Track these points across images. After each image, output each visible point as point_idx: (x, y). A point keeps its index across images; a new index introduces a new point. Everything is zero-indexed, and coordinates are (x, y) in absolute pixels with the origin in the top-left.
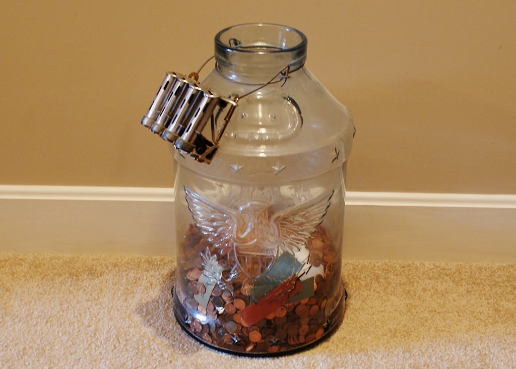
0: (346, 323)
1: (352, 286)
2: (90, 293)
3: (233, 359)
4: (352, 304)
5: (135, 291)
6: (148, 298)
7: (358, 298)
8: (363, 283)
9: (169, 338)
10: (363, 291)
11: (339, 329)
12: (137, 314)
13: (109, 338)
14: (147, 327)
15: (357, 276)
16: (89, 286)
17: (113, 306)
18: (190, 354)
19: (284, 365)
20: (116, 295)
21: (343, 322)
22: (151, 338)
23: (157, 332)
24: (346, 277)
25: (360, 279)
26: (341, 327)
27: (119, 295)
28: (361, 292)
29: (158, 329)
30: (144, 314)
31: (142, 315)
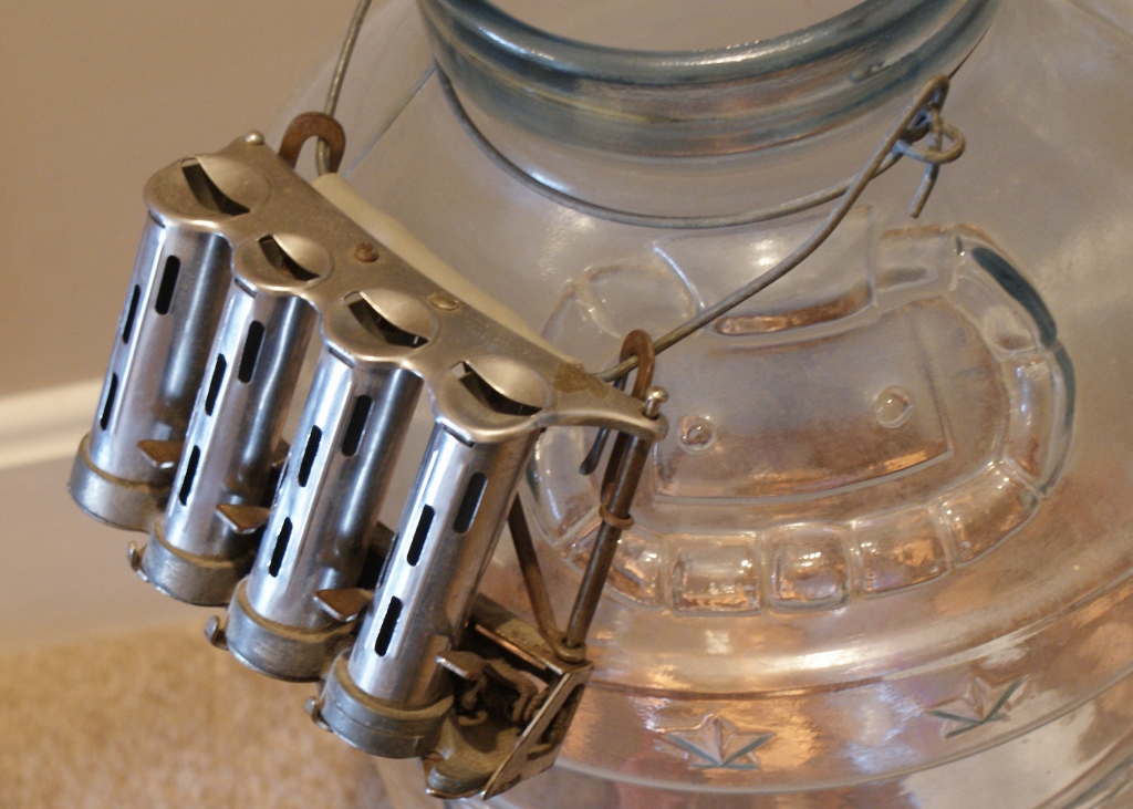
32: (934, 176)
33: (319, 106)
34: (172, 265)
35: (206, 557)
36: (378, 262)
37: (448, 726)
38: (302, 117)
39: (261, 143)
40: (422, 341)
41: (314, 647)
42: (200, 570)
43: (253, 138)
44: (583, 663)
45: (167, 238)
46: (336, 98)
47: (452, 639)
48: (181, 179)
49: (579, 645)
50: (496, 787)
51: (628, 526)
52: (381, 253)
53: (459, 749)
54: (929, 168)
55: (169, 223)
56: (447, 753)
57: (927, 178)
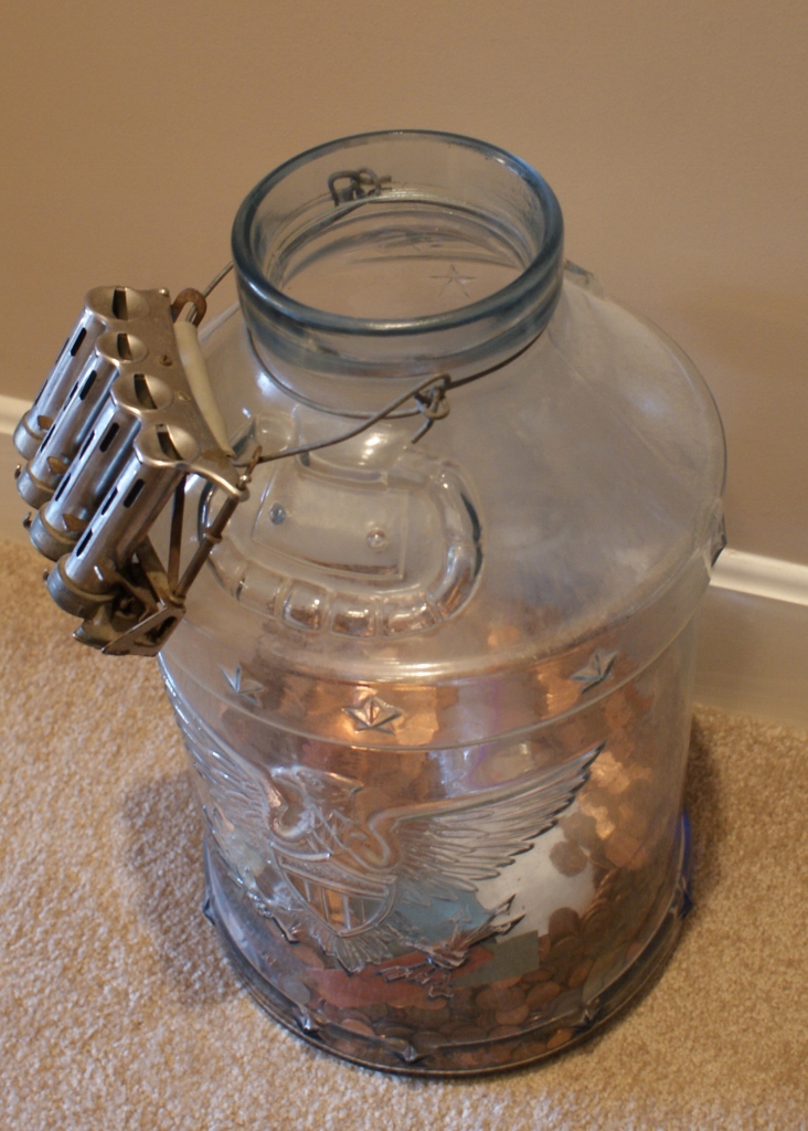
0: (670, 987)
1: (739, 838)
2: (36, 712)
3: (303, 1057)
4: (711, 912)
5: (150, 726)
6: (173, 764)
7: (739, 893)
8: (774, 832)
9: (166, 932)
10: (762, 868)
11: (641, 1009)
12: (124, 817)
13: (19, 893)
14: (130, 874)
15: (766, 803)
16: (45, 686)
17: (75, 773)
18: (198, 1009)
19: (431, 1118)
20: (96, 736)
21: (663, 980)
22: (124, 919)
23: (147, 898)
24: (733, 799)
25: (770, 815)
26: (649, 1000)
27: (105, 736)
28: (755, 869)
29: (153, 885)
30: (139, 822)
31: (133, 826)
32: (430, 425)
33: (202, 289)
34: (83, 332)
35: (41, 483)
36: (171, 367)
37: (102, 609)
38: (188, 289)
39: (167, 295)
40: (154, 407)
41: (62, 545)
42: (36, 488)
43: (163, 291)
44: (180, 606)
45: (87, 319)
46: (212, 289)
47: (116, 564)
48: (111, 294)
49: (182, 596)
50: (110, 649)
51: (219, 542)
52: (175, 364)
53: (103, 623)
54: (427, 421)
55: (89, 313)
56: (97, 622)
57: (425, 426)
